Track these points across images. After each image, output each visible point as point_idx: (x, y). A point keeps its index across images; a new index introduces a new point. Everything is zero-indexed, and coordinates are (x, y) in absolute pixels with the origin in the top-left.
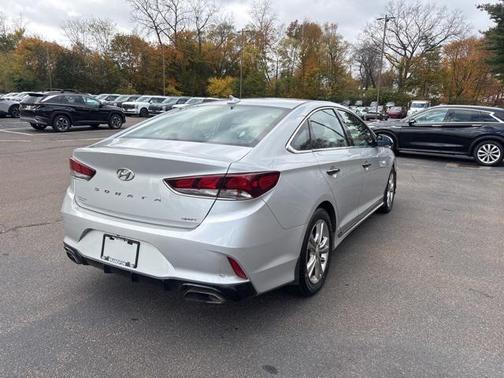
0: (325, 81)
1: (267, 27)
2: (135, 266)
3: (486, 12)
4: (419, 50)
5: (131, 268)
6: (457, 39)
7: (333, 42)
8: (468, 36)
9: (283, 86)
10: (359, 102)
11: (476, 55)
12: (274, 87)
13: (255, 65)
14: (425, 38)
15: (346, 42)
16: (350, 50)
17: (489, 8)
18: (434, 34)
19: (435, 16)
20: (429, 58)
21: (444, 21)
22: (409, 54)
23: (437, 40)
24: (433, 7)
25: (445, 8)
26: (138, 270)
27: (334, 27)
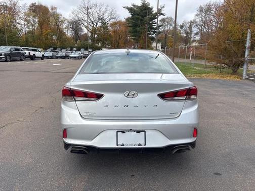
0: (54, 37)
1: (15, 5)
2: (145, 145)
3: (127, 10)
4: (99, 24)
5: (143, 146)
6: (114, 21)
7: (56, 17)
8: (118, 20)
9: (30, 40)
10: (74, 49)
11: (123, 28)
12: (25, 40)
13: (10, 26)
14: (101, 19)
15: (64, 18)
16: (66, 22)
17: (128, 8)
18: (105, 18)
19: (104, 10)
20: (104, 29)
21: (108, 12)
22: (95, 26)
23: (107, 20)
24: (103, 5)
25: (108, 6)
26: (146, 146)
27: (56, 8)
